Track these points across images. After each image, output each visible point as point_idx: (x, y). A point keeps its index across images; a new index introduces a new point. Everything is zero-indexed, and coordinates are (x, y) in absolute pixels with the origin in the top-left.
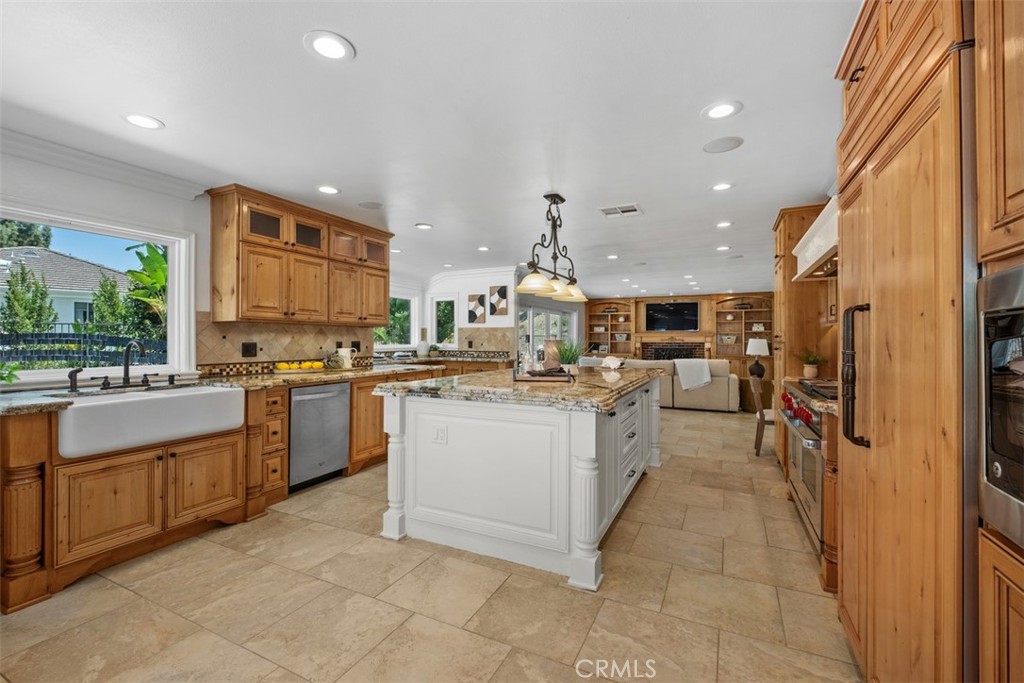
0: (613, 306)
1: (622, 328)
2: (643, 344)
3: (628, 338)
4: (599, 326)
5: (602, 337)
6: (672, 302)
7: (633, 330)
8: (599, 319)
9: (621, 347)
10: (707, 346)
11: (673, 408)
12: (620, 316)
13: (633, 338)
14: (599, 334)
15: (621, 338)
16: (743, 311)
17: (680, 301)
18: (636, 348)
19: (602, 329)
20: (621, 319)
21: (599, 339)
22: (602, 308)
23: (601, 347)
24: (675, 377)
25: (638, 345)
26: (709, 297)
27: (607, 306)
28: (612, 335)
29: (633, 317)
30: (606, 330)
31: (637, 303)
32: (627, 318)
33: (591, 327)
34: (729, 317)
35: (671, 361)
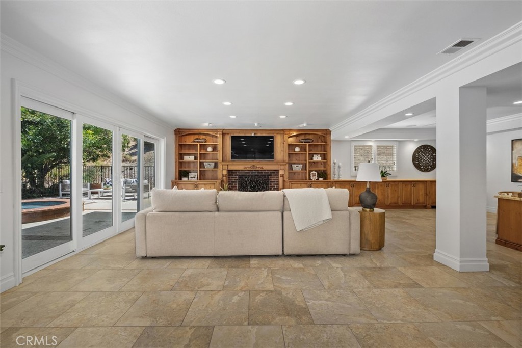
0: (202, 137)
1: (210, 157)
2: (229, 171)
3: (216, 166)
4: (189, 154)
5: (192, 165)
6: (253, 135)
7: (220, 159)
8: (189, 149)
9: (209, 175)
10: (281, 172)
11: (284, 256)
12: (209, 145)
13: (220, 166)
14: (189, 162)
15: (209, 166)
16: (308, 144)
17: (259, 135)
18: (223, 175)
19: (192, 158)
20: (210, 149)
21: (189, 167)
22: (192, 138)
23: (191, 175)
24: (285, 213)
25: (225, 172)
26: (282, 132)
27: (197, 136)
28: (200, 162)
29: (220, 147)
30: (196, 158)
31: (223, 134)
32: (215, 148)
33: (181, 156)
34: (297, 149)
35: (281, 192)
